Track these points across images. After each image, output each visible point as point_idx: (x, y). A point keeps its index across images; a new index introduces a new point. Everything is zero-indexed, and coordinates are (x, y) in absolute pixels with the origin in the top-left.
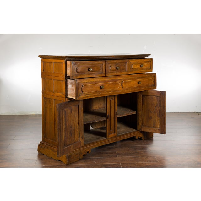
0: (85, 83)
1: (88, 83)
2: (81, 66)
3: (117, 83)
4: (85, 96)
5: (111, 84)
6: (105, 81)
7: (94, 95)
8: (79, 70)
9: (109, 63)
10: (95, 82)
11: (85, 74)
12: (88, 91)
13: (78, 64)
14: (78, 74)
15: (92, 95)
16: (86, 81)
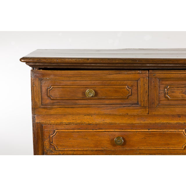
0: (61, 124)
1: (73, 126)
3: (179, 135)
5: (153, 135)
8: (56, 93)
9: (162, 79)
10: (97, 126)
11: (76, 104)
12: (73, 147)
13: (52, 77)
14: (53, 104)
16: (65, 121)
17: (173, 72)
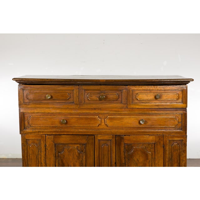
0: (34, 113)
1: (40, 114)
2: (35, 91)
3: (95, 119)
4: (34, 131)
5: (82, 119)
6: (71, 114)
7: (50, 130)
8: (31, 97)
9: (85, 90)
10: (53, 114)
11: (41, 102)
12: (40, 125)
13: (29, 88)
14: (30, 102)
15: (46, 130)
16: (36, 111)
17: (91, 86)
